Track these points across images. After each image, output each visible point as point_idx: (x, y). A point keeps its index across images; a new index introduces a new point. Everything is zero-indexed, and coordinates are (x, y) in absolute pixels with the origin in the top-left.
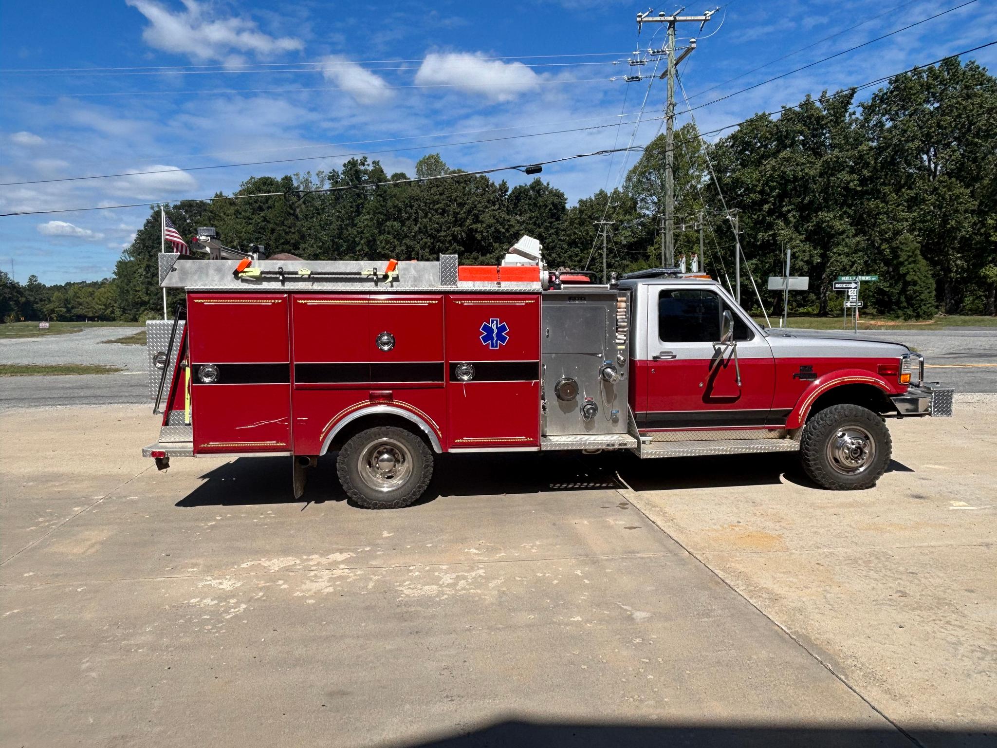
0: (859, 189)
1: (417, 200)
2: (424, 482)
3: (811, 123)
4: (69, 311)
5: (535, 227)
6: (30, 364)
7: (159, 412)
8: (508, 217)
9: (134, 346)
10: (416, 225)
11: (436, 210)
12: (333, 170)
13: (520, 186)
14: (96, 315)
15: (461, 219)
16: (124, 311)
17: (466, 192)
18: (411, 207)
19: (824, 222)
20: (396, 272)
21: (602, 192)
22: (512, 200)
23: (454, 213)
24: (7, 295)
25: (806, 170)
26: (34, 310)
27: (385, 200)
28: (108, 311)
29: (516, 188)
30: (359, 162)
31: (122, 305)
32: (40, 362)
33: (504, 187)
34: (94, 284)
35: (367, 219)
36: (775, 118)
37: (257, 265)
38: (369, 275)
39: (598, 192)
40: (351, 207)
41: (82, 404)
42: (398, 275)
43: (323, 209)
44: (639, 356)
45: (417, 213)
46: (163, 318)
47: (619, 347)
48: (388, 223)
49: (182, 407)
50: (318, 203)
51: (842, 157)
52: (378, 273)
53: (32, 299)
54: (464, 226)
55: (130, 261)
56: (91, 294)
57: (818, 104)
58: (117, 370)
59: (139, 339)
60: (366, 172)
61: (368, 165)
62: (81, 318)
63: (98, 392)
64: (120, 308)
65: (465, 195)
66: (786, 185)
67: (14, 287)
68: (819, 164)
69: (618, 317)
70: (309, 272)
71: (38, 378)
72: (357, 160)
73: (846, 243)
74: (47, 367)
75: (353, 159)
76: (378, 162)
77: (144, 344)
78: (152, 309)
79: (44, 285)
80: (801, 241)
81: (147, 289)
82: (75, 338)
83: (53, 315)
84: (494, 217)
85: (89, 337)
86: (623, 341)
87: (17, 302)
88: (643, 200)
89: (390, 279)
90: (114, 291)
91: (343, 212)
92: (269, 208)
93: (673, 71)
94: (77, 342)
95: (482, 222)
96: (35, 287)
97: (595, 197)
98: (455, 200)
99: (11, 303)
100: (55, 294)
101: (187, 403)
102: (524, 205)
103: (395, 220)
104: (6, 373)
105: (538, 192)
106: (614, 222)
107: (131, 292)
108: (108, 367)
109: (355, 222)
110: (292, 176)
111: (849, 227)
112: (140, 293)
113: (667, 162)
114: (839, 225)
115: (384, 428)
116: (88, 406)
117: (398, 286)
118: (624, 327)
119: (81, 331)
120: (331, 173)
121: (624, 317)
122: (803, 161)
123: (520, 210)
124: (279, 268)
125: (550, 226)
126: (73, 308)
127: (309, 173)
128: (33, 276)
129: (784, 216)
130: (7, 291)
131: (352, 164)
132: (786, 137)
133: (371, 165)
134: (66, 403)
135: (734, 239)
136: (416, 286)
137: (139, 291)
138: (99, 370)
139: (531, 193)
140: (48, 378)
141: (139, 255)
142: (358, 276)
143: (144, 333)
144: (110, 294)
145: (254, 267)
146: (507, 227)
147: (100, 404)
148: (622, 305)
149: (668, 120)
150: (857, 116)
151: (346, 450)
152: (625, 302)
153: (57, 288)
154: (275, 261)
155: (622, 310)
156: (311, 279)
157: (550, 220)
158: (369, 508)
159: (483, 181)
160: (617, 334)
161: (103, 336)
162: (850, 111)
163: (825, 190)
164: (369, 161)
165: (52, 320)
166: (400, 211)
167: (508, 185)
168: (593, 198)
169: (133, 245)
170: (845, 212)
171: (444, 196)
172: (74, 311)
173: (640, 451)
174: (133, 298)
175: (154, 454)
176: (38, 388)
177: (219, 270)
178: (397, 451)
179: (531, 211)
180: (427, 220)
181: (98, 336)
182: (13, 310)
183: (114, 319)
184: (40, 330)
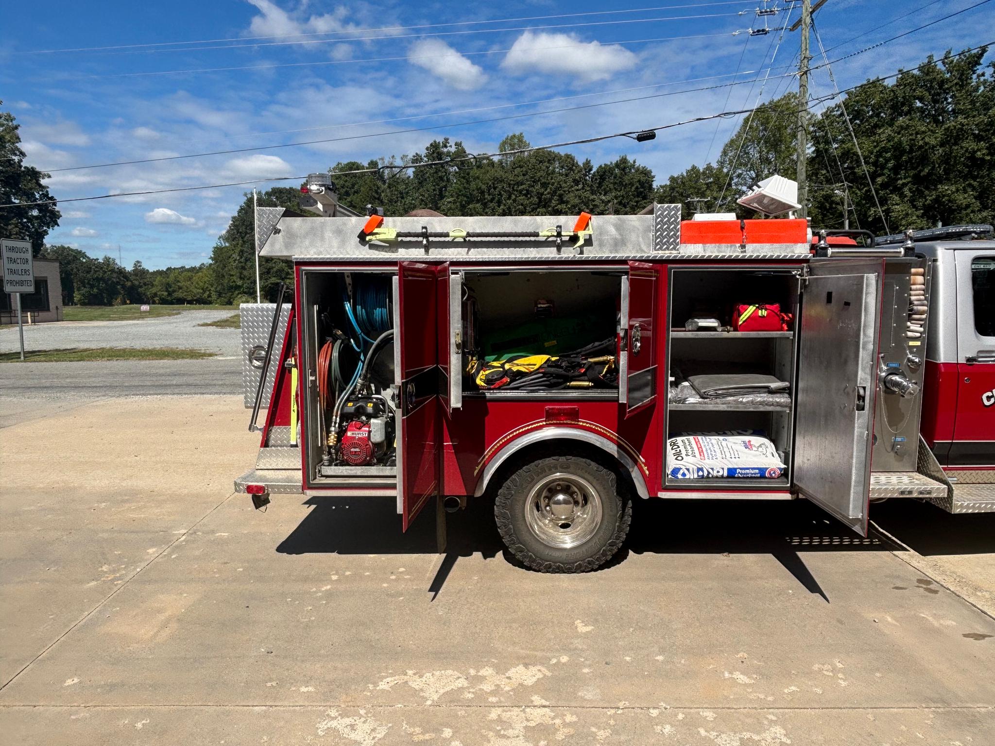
0: (988, 158)
1: (501, 181)
2: (618, 538)
3: (932, 87)
4: (170, 294)
5: (620, 207)
6: (128, 347)
7: (258, 429)
8: (592, 197)
9: (229, 330)
10: (499, 206)
11: (521, 192)
12: (417, 154)
13: (605, 165)
14: (195, 298)
15: (545, 199)
16: (220, 295)
17: (550, 171)
18: (495, 188)
19: (944, 196)
20: (590, 231)
21: (694, 168)
22: (596, 179)
23: (538, 193)
24: (115, 280)
25: (927, 139)
26: (139, 294)
27: (468, 182)
28: (206, 295)
29: (601, 166)
30: (441, 144)
31: (218, 289)
32: (138, 345)
33: (588, 166)
34: (193, 269)
35: (450, 202)
36: (890, 82)
37: (391, 224)
38: (549, 237)
39: (689, 168)
40: (434, 190)
41: (174, 394)
42: (590, 235)
43: (407, 193)
44: (944, 356)
45: (500, 194)
46: (256, 302)
47: (911, 343)
48: (471, 206)
49: (287, 423)
50: (402, 187)
51: (968, 124)
52: (563, 233)
53: (137, 283)
54: (549, 206)
55: (226, 247)
56: (190, 279)
57: (940, 66)
58: (211, 355)
59: (234, 322)
60: (448, 154)
61: (451, 146)
62: (180, 301)
63: (191, 380)
64: (216, 291)
65: (548, 175)
66: (902, 155)
67: (121, 272)
68: (940, 133)
69: (913, 298)
70: (464, 234)
71: (132, 364)
72: (439, 143)
73: (971, 219)
74: (144, 351)
75: (435, 142)
76: (461, 143)
77: (238, 327)
78: (245, 293)
79: (148, 270)
80: (918, 216)
81: (241, 273)
82: (172, 321)
83: (156, 299)
84: (580, 197)
85: (187, 319)
86: (918, 335)
87: (123, 287)
88: (739, 176)
89: (581, 242)
90: (211, 275)
91: (426, 195)
92: (355, 192)
93: (808, 20)
94: (175, 325)
95: (567, 202)
96: (139, 272)
97: (687, 173)
98: (539, 180)
99: (119, 287)
100: (158, 278)
101: (294, 416)
102: (608, 183)
103: (478, 201)
104: (103, 357)
105: (624, 169)
106: (709, 199)
107: (226, 277)
108: (203, 351)
109: (439, 205)
110: (378, 161)
111: (974, 200)
112: (235, 278)
113: (800, 124)
114: (961, 199)
115: (562, 459)
116: (179, 396)
117: (590, 252)
118: (922, 313)
119: (179, 313)
120: (414, 156)
121: (923, 297)
122: (923, 129)
123: (605, 189)
124: (423, 228)
125: (636, 206)
126: (174, 291)
127: (393, 157)
128: (138, 262)
129: (898, 190)
130: (115, 275)
131: (435, 146)
132: (903, 104)
133: (454, 147)
134: (158, 392)
135: (841, 215)
136: (617, 251)
137: (233, 275)
138: (193, 354)
139: (617, 171)
140: (143, 362)
141: (233, 240)
142: (532, 239)
143: (238, 316)
144: (207, 278)
145: (387, 226)
146: (591, 207)
147: (190, 394)
148: (918, 280)
149: (801, 76)
150: (985, 78)
151: (509, 488)
152: (923, 275)
153: (159, 273)
154: (415, 218)
155: (918, 287)
156: (467, 243)
157: (636, 199)
158: (539, 571)
159: (569, 160)
160: (909, 324)
161: (201, 319)
162: (979, 72)
163: (946, 159)
164: (452, 142)
165: (154, 303)
166: (483, 193)
167: (592, 163)
168: (685, 174)
169: (228, 232)
170: (970, 185)
171: (527, 177)
172: (175, 295)
173: (951, 504)
174: (229, 281)
175: (249, 489)
176: (131, 375)
177: (339, 232)
178: (576, 490)
179: (616, 189)
180: (511, 201)
181: (195, 319)
182: (120, 293)
183: (210, 303)
184: (141, 312)
